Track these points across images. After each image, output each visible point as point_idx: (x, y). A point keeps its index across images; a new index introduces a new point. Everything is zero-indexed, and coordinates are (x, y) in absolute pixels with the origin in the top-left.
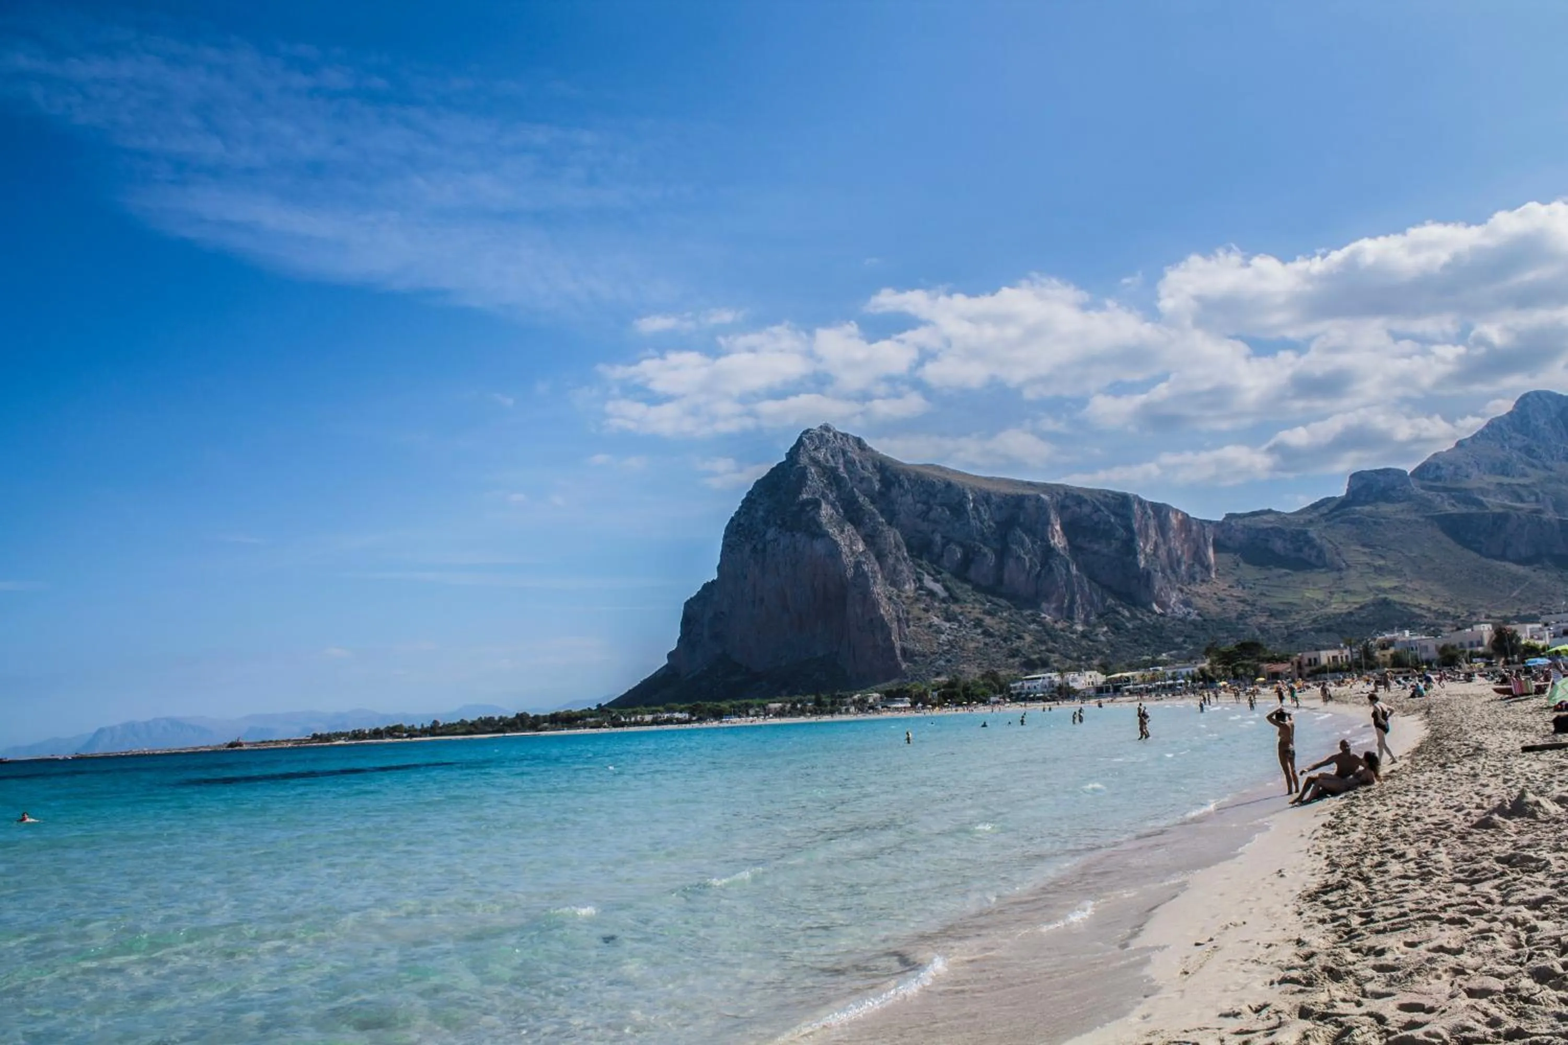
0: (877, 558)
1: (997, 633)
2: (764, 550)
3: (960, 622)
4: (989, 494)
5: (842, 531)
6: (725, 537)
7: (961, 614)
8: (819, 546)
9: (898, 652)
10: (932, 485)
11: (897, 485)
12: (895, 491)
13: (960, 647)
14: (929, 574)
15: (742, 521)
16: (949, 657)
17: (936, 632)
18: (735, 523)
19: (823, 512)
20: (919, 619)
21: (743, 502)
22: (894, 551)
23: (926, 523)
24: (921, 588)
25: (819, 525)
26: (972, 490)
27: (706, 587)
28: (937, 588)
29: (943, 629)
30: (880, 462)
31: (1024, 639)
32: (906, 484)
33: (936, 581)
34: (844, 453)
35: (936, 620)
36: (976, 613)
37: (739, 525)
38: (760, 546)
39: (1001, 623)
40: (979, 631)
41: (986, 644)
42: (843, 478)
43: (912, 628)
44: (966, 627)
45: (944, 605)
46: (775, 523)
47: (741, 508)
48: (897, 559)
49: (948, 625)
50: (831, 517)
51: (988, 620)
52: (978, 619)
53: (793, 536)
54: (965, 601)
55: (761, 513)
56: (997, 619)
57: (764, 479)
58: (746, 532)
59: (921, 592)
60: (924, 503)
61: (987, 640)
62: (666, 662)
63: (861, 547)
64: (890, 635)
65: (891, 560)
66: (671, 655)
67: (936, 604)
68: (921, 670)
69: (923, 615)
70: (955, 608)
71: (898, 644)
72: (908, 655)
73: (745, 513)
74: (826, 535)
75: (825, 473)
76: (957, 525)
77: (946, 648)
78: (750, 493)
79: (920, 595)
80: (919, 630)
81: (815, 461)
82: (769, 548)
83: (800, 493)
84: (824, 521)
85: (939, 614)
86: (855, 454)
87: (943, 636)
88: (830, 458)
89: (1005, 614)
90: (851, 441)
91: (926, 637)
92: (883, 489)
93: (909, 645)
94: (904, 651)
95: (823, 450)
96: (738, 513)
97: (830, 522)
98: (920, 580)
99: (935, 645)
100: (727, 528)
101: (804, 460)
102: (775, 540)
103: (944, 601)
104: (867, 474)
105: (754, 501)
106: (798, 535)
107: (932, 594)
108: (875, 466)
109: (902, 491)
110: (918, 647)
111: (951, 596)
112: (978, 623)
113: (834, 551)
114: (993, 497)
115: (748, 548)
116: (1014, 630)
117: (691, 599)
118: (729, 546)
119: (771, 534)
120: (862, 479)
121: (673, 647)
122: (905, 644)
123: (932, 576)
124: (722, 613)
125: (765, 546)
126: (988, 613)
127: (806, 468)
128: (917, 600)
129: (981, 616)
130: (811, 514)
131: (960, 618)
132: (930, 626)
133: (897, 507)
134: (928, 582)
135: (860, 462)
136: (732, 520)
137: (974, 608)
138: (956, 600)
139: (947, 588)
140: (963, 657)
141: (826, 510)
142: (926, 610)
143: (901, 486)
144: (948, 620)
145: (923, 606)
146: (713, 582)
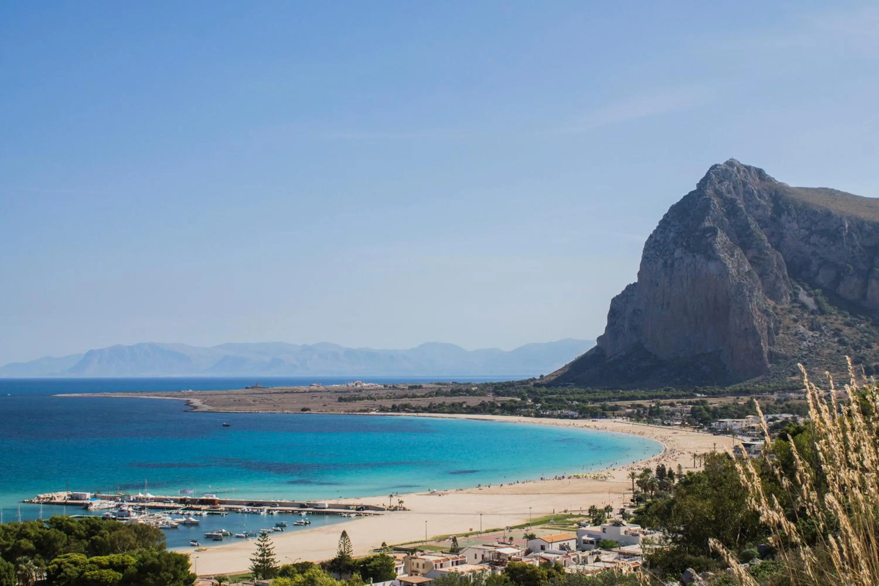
0: (760, 276)
1: (850, 342)
2: (672, 265)
3: (821, 331)
4: (863, 222)
5: (732, 255)
6: (645, 250)
7: (825, 324)
8: (713, 267)
9: (765, 356)
10: (815, 213)
11: (786, 212)
12: (784, 218)
13: (816, 353)
14: (805, 289)
15: (658, 239)
16: (806, 360)
17: (800, 339)
18: (653, 240)
19: (718, 239)
20: (788, 328)
21: (660, 222)
22: (775, 271)
23: (807, 246)
24: (795, 301)
25: (714, 251)
26: (849, 218)
27: (630, 288)
28: (809, 302)
29: (806, 336)
30: (776, 192)
31: (871, 347)
32: (794, 212)
33: (810, 295)
34: (745, 184)
35: (802, 329)
36: (838, 325)
37: (656, 241)
38: (669, 262)
39: (857, 333)
40: (836, 339)
41: (838, 351)
42: (740, 209)
43: (781, 335)
44: (826, 335)
45: (812, 317)
46: (682, 245)
47: (658, 227)
48: (777, 277)
49: (811, 333)
50: (725, 243)
51: (846, 330)
52: (837, 329)
53: (694, 256)
54: (831, 314)
55: (672, 234)
56: (854, 330)
57: (678, 204)
58: (661, 248)
59: (795, 304)
60: (808, 229)
61: (841, 348)
62: (596, 344)
63: (747, 267)
64: (759, 341)
65: (772, 278)
66: (600, 339)
67: (806, 315)
68: (781, 370)
69: (792, 325)
70: (821, 319)
71: (766, 349)
72: (773, 357)
73: (661, 232)
74: (717, 259)
75: (725, 204)
76: (833, 248)
77: (805, 353)
78: (666, 215)
79: (793, 307)
80: (786, 337)
81: (718, 193)
82: (676, 264)
83: (703, 221)
84: (718, 247)
85: (806, 324)
86: (754, 185)
87: (805, 343)
88: (732, 189)
89: (862, 325)
90: (753, 172)
91: (790, 343)
92: (775, 216)
93: (776, 349)
94: (771, 353)
95: (726, 183)
96: (655, 232)
97: (723, 248)
98: (796, 294)
99: (797, 350)
100: (647, 243)
101: (709, 192)
102: (681, 258)
103: (813, 313)
104: (763, 202)
105: (669, 223)
106: (698, 257)
107: (804, 306)
108: (771, 195)
109: (789, 219)
110: (783, 351)
111: (820, 308)
112: (837, 333)
113: (724, 273)
114: (866, 225)
115: (661, 261)
116: (865, 339)
117: (617, 296)
118: (647, 258)
119: (678, 253)
120: (757, 207)
121: (602, 332)
122: (772, 349)
123: (807, 290)
124: (639, 310)
125: (673, 262)
126: (848, 324)
127: (710, 199)
128: (790, 312)
129: (840, 327)
130: (710, 239)
131: (823, 328)
132: (796, 334)
133: (785, 231)
134: (803, 296)
135: (759, 192)
136: (651, 236)
137: (836, 320)
138: (822, 312)
139: (817, 302)
140: (817, 361)
141: (721, 238)
142: (796, 321)
143: (789, 214)
144: (812, 329)
145: (794, 316)
146: (635, 284)
